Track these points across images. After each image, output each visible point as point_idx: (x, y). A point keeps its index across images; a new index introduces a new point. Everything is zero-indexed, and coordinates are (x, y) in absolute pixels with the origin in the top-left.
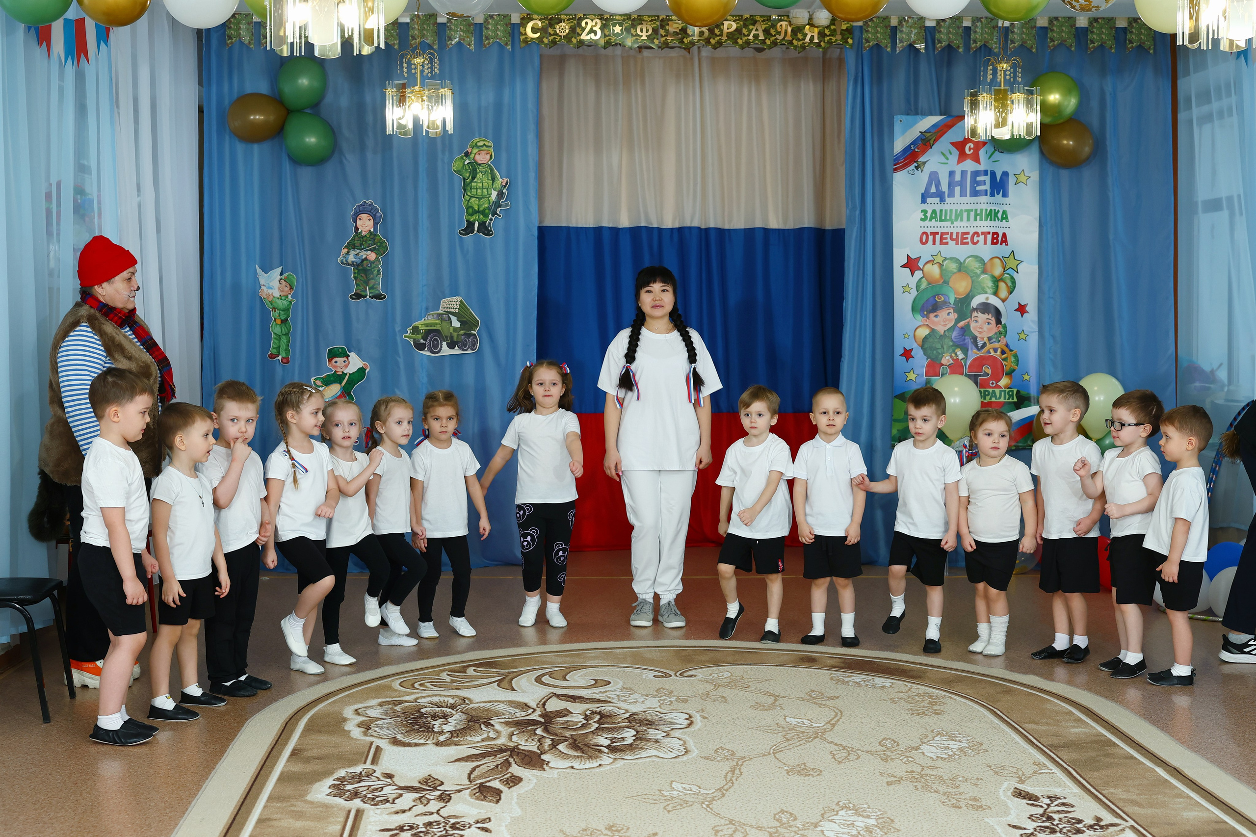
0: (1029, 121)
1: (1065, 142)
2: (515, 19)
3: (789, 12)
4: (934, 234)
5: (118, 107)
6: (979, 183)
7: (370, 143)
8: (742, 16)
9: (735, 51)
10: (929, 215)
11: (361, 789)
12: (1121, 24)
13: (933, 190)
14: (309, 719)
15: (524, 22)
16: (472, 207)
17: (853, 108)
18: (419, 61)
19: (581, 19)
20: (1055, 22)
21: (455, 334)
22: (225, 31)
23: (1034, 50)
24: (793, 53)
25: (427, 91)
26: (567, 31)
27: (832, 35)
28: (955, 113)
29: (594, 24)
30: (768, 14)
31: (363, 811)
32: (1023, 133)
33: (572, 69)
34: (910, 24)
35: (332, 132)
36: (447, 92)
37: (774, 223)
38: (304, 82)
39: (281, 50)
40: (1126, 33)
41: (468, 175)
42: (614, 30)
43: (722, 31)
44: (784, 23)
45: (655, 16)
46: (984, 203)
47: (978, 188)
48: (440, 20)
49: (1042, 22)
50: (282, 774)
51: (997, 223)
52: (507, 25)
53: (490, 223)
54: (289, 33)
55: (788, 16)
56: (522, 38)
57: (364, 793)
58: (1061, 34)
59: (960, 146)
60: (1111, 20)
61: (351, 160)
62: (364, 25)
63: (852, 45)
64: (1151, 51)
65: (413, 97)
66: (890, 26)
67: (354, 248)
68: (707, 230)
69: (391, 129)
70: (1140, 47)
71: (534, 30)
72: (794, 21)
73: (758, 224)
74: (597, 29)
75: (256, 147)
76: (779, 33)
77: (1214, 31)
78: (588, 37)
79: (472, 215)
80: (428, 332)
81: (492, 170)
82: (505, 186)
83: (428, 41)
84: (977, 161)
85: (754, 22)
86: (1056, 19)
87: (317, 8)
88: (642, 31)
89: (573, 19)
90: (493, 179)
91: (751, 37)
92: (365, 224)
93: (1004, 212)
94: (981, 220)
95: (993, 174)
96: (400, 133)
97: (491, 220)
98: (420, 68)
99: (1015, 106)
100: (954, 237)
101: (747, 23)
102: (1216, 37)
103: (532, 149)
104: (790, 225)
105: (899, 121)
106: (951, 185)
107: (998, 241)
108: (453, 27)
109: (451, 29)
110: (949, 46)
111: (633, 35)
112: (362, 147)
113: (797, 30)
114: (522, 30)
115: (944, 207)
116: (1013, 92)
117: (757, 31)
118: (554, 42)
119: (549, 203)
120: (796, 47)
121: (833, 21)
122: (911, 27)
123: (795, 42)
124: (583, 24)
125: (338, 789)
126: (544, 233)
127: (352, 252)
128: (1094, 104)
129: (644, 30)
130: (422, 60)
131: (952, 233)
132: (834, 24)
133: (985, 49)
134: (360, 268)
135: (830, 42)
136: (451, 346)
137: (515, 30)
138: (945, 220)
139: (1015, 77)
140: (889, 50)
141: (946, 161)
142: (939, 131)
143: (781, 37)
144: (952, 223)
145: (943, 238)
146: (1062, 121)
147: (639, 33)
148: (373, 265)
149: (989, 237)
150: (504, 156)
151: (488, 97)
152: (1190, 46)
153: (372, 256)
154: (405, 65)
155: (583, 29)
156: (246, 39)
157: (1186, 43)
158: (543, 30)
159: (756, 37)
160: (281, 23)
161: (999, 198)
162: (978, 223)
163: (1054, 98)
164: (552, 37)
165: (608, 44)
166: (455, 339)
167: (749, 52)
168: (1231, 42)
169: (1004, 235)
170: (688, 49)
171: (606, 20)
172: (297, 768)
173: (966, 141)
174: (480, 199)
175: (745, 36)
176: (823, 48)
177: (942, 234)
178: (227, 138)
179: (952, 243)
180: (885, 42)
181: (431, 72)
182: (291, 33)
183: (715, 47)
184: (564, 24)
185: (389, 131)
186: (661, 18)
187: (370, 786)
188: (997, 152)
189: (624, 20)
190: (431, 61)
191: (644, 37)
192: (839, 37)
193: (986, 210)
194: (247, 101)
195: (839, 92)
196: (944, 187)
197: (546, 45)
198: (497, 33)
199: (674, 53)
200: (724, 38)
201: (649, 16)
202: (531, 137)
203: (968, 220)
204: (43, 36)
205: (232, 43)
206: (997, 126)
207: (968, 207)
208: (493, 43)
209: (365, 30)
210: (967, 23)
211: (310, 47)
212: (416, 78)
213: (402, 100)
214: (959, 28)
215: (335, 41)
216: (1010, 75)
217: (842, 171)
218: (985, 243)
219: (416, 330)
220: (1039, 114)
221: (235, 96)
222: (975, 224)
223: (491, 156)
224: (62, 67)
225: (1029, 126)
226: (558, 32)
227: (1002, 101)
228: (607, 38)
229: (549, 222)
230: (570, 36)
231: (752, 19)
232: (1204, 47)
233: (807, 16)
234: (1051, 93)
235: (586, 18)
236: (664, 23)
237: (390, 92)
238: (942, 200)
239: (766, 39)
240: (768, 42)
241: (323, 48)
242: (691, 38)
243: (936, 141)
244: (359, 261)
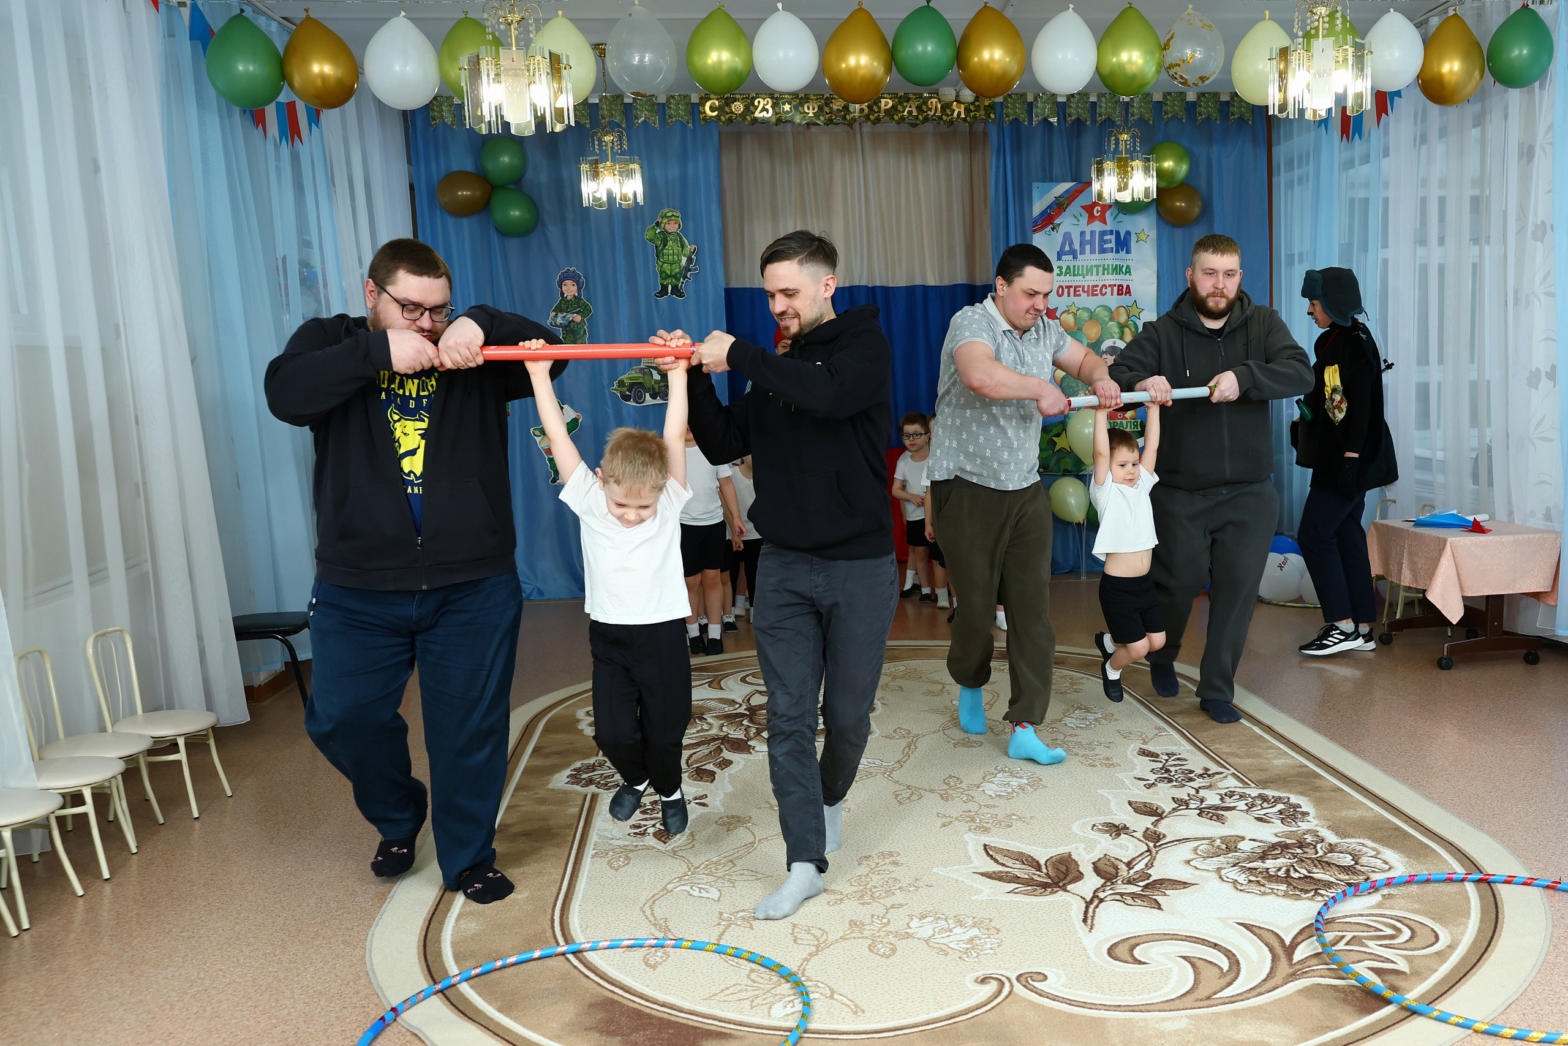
0: (1147, 186)
1: (1178, 204)
2: (695, 99)
3: (938, 90)
4: (1069, 287)
5: (334, 185)
6: (1106, 242)
7: (570, 215)
8: (897, 94)
9: (892, 126)
10: (1064, 270)
11: (595, 777)
12: (1225, 98)
13: (1067, 248)
14: (547, 722)
15: (703, 101)
16: (665, 272)
17: (997, 176)
18: (607, 138)
19: (754, 99)
20: (1169, 97)
21: (656, 386)
22: (429, 113)
23: (1151, 123)
24: (943, 128)
25: (617, 166)
26: (742, 110)
27: (977, 111)
28: (1085, 180)
29: (766, 103)
30: (921, 92)
31: (598, 794)
32: (1142, 196)
33: (748, 143)
34: (1044, 100)
35: (534, 206)
36: (636, 167)
37: (931, 282)
38: (505, 159)
39: (481, 128)
40: (1229, 107)
41: (659, 243)
42: (783, 108)
43: (880, 108)
44: (934, 100)
45: (820, 95)
46: (1110, 259)
47: (1105, 246)
48: (627, 101)
49: (1157, 97)
50: (525, 768)
51: (1122, 276)
52: (687, 104)
53: (681, 286)
54: (486, 112)
55: (938, 94)
56: (702, 116)
57: (598, 780)
58: (1173, 108)
59: (1089, 209)
60: (1216, 95)
61: (553, 231)
62: (555, 104)
63: (993, 119)
64: (1250, 122)
65: (605, 172)
66: (1026, 102)
67: (561, 311)
68: (874, 288)
69: (587, 202)
70: (1241, 119)
71: (712, 109)
72: (943, 98)
73: (918, 282)
74: (768, 107)
75: (465, 221)
76: (930, 110)
77: (1299, 102)
78: (761, 115)
79: (665, 279)
80: (632, 385)
81: (681, 238)
82: (693, 253)
83: (616, 121)
84: (1105, 222)
85: (908, 100)
86: (1170, 94)
87: (510, 88)
88: (809, 109)
89: (746, 98)
90: (683, 246)
91: (905, 113)
92: (570, 289)
93: (1128, 267)
94: (1108, 274)
95: (1118, 233)
96: (596, 205)
97: (682, 283)
98: (610, 145)
99: (1135, 172)
100: (1086, 289)
101: (902, 100)
102: (1301, 107)
103: (716, 218)
104: (946, 282)
105: (1037, 188)
106: (1082, 244)
107: (1123, 292)
108: (638, 107)
109: (637, 109)
110: (1078, 119)
111: (801, 113)
112: (563, 221)
113: (946, 106)
114: (701, 109)
115: (1077, 263)
116: (1133, 160)
117: (910, 109)
118: (730, 120)
119: (734, 268)
120: (945, 122)
121: (977, 99)
122: (1045, 102)
123: (944, 118)
124: (756, 103)
125: (575, 778)
126: (730, 293)
127: (560, 315)
128: (1203, 170)
129: (811, 108)
130: (612, 138)
131: (1084, 286)
132: (978, 101)
133: (1109, 122)
134: (568, 329)
135: (975, 117)
136: (654, 397)
137: (695, 110)
138: (1078, 275)
139: (1135, 146)
140: (1026, 123)
141: (1078, 223)
142: (1070, 197)
143: (932, 113)
144: (1084, 278)
145: (1076, 291)
146: (1175, 185)
147: (807, 111)
148: (579, 327)
149: (1115, 289)
150: (691, 224)
151: (674, 172)
152: (1280, 115)
153: (578, 318)
154: (596, 142)
155: (757, 108)
156: (449, 120)
157: (1276, 113)
158: (719, 109)
159: (910, 113)
160: (478, 104)
161: (1123, 254)
162: (1106, 276)
163: (1168, 164)
164: (729, 115)
165: (779, 121)
166: (657, 391)
167: (905, 127)
168: (1315, 111)
169: (1128, 287)
170: (851, 124)
171: (777, 98)
172: (539, 762)
173: (1095, 204)
174: (671, 264)
175: (900, 112)
176: (969, 123)
177: (1076, 287)
178: (438, 212)
179: (1084, 295)
180: (1023, 117)
181: (621, 149)
182: (488, 113)
183: (874, 123)
184: (739, 103)
185: (585, 204)
186: (825, 97)
187: (603, 774)
188: (1120, 214)
189: (792, 99)
190: (620, 138)
191: (811, 115)
192: (983, 112)
193: (1113, 265)
194: (454, 179)
195: (984, 163)
196: (1077, 246)
197: (724, 122)
198: (679, 112)
199: (838, 129)
200: (882, 114)
201: (814, 95)
202: (715, 207)
203: (1097, 274)
204: (258, 118)
205: (436, 124)
206: (1119, 190)
207: (1097, 263)
208: (676, 121)
209: (556, 109)
210: (1093, 99)
211: (506, 125)
212: (607, 155)
213: (596, 175)
214: (1086, 103)
215: (529, 119)
216: (1130, 145)
217: (989, 234)
218: (1112, 294)
219: (621, 383)
220: (1155, 179)
221: (443, 174)
222: (1103, 277)
223: (679, 225)
224: (277, 147)
225: (1147, 191)
226: (733, 110)
227: (1124, 169)
228: (778, 116)
229: (734, 284)
230: (744, 114)
231: (906, 97)
232: (1291, 117)
233: (954, 94)
234: (1166, 160)
235: (759, 97)
236: (828, 101)
237: (584, 167)
238: (1075, 257)
239: (918, 115)
240: (921, 117)
241: (518, 126)
242: (852, 115)
243: (1068, 205)
244: (566, 323)
